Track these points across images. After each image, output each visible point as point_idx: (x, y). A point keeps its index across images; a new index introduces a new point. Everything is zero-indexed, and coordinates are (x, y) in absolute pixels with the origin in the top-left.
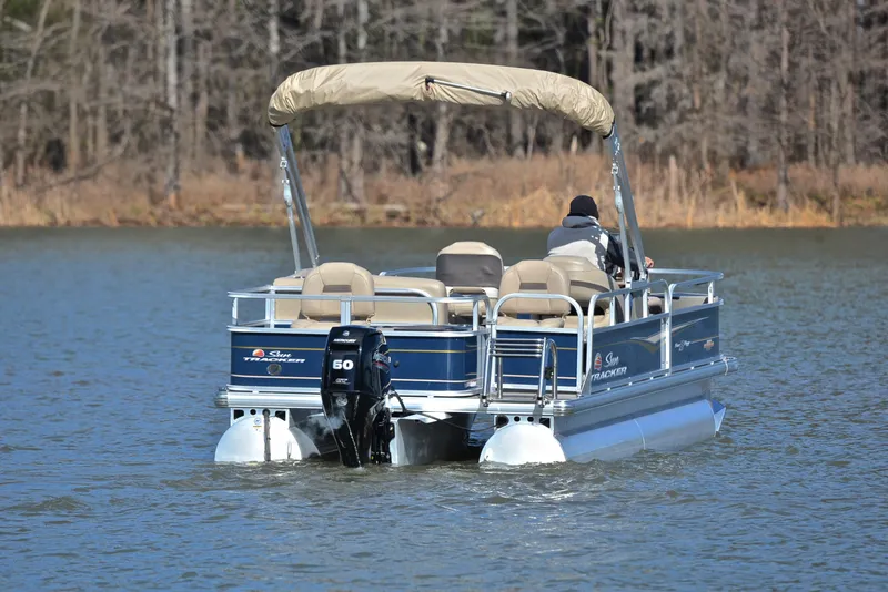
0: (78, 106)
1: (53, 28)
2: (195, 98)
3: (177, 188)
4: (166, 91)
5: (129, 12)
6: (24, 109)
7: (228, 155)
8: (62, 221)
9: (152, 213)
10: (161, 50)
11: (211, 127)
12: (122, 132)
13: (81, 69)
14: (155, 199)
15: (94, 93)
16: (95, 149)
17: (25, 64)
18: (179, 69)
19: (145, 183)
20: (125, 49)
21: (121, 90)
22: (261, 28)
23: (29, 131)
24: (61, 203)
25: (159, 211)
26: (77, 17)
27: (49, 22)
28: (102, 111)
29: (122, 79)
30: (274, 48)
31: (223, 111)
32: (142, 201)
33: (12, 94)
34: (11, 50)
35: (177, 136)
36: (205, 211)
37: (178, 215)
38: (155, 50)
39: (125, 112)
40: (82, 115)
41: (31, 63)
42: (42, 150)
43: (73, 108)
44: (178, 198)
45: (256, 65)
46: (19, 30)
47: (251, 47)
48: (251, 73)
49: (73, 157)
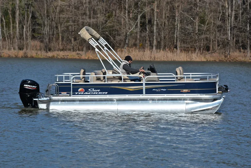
0: (212, 40)
1: (208, 26)
2: (233, 38)
3: (229, 54)
4: (228, 37)
5: (222, 23)
6: (203, 40)
7: (239, 49)
8: (209, 60)
9: (225, 59)
10: (227, 29)
11: (236, 43)
12: (220, 44)
13: (213, 33)
14: (225, 57)
15: (215, 37)
16: (215, 47)
17: (203, 32)
18: (231, 33)
19: (224, 54)
20: (221, 29)
21: (220, 37)
22: (246, 26)
23: (203, 44)
24: (209, 57)
25: (226, 59)
26: (212, 23)
27: (207, 25)
28: (216, 40)
29: (220, 35)
30: (248, 29)
31: (239, 40)
32: (223, 57)
33: (201, 37)
34: (200, 30)
35: (230, 45)
36: (235, 59)
37: (230, 59)
38: (226, 29)
39: (221, 40)
40: (213, 41)
41: (204, 32)
42: (205, 47)
43: (211, 40)
44: (230, 57)
45: (245, 32)
46: (202, 26)
47: (244, 29)
48: (244, 34)
49: (211, 49)
